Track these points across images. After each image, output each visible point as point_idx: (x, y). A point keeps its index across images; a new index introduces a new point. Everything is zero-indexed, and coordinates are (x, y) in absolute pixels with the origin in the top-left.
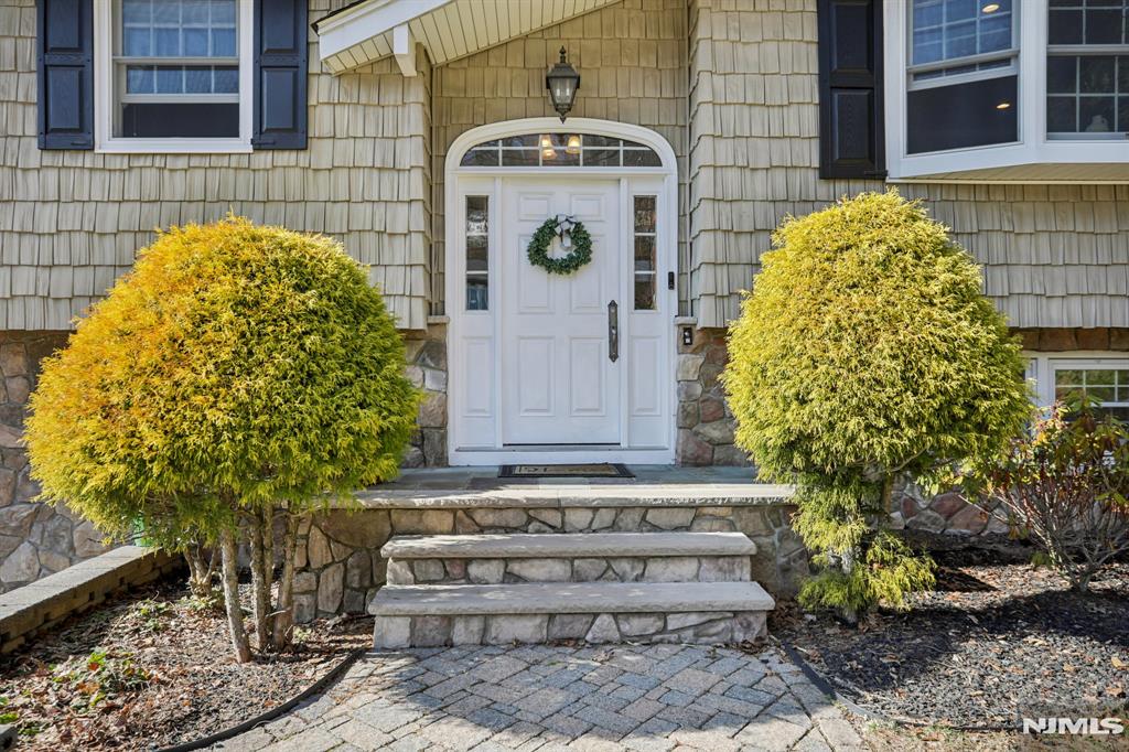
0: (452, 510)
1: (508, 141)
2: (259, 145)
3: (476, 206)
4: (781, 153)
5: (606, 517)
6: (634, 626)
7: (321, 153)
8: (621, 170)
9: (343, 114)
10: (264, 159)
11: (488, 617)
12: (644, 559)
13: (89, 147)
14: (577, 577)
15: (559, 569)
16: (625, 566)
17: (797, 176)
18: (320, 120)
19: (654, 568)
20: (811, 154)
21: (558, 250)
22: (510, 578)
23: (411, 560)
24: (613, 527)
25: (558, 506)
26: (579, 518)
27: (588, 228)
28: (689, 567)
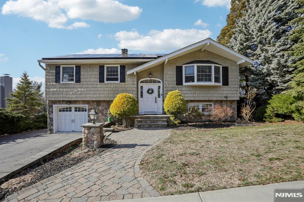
0: (140, 117)
1: (145, 80)
2: (120, 82)
3: (142, 87)
4: (172, 83)
5: (154, 118)
6: (156, 126)
7: (127, 83)
8: (157, 83)
9: (129, 79)
10: (121, 83)
11: (144, 125)
12: (157, 121)
13: (104, 82)
14: (151, 122)
15: (150, 122)
16: (155, 121)
17: (174, 85)
18: (126, 79)
19: (158, 122)
20: (175, 83)
21: (150, 92)
22: (146, 122)
23: (137, 121)
24: (155, 119)
25: (150, 117)
26: (152, 118)
27: (153, 89)
28: (161, 122)
